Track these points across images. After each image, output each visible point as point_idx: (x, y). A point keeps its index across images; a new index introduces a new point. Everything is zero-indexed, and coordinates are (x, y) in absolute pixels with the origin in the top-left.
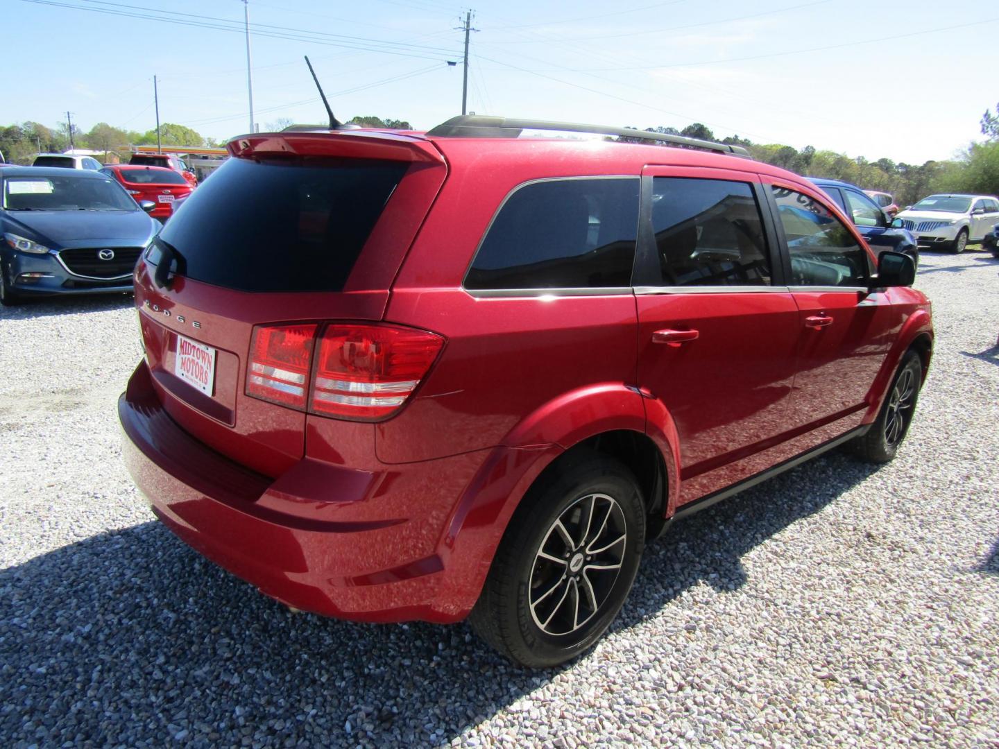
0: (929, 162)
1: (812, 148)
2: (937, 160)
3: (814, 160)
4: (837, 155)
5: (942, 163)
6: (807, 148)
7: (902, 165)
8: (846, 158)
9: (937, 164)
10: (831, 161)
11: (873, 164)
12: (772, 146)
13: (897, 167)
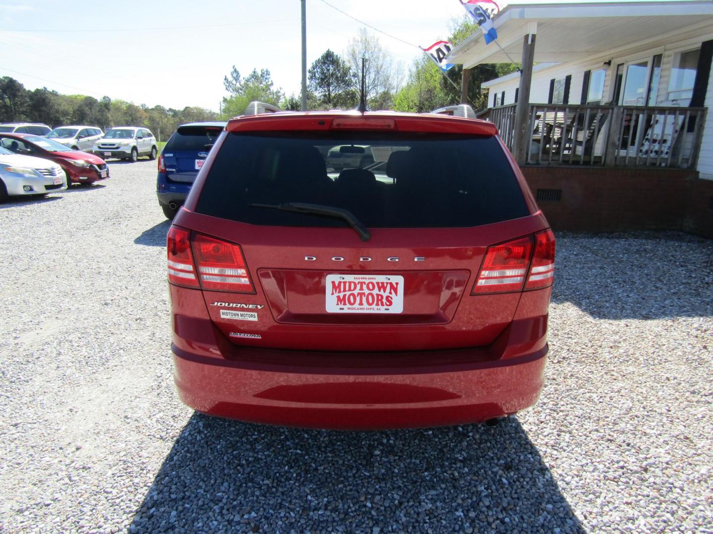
0: (186, 108)
1: (108, 97)
2: (192, 106)
3: (111, 106)
4: (127, 103)
5: (195, 108)
6: (104, 98)
7: (170, 110)
8: (133, 106)
9: (192, 109)
10: (124, 107)
11: (152, 109)
12: (76, 96)
13: (168, 111)
